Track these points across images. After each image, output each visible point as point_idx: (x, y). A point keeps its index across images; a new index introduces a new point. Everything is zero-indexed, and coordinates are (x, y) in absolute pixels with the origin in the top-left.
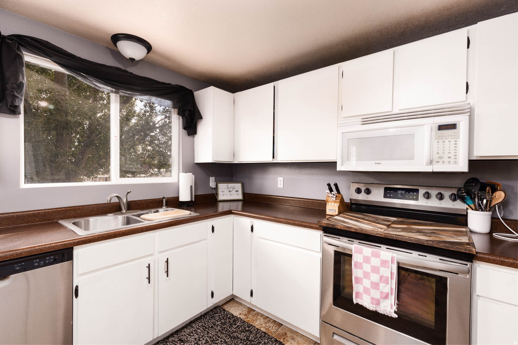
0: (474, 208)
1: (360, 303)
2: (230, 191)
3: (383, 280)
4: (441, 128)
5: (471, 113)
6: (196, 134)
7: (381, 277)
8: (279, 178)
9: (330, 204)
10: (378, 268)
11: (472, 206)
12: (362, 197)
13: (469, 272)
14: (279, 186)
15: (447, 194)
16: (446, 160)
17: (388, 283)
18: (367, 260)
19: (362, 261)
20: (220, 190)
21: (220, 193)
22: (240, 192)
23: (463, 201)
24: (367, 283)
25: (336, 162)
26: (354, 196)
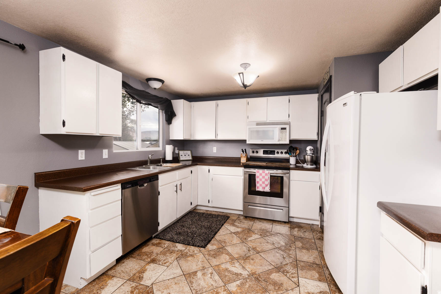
0: (291, 156)
1: (259, 190)
2: (185, 155)
3: (266, 180)
4: (282, 129)
5: (289, 124)
6: (171, 124)
7: (265, 179)
8: (214, 148)
9: (242, 158)
10: (264, 176)
11: (291, 155)
12: (255, 155)
13: (289, 173)
14: (214, 152)
15: (284, 151)
16: (283, 139)
17: (267, 181)
18: (261, 174)
19: (259, 175)
20: (180, 155)
21: (180, 156)
22: (190, 156)
23: (288, 154)
24: (261, 182)
25: (246, 140)
26: (251, 154)
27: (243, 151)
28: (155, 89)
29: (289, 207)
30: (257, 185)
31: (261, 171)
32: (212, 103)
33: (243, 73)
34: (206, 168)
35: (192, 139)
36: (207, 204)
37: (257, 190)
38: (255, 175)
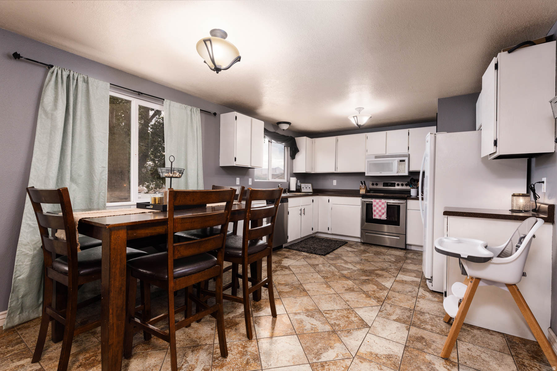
2: (306, 188)
4: (401, 161)
5: (409, 156)
6: (295, 159)
7: (382, 208)
8: (334, 181)
9: (361, 190)
10: (381, 205)
11: (412, 187)
12: (375, 187)
13: (407, 203)
14: (334, 184)
15: (404, 183)
16: (402, 171)
17: (384, 210)
18: (377, 203)
19: (376, 205)
20: (302, 187)
21: (302, 189)
22: (311, 188)
23: (409, 186)
24: (377, 211)
25: (365, 173)
26: (371, 187)
27: (362, 184)
28: (284, 130)
29: (406, 235)
30: (374, 213)
31: (378, 201)
32: (332, 139)
33: (356, 116)
34: (326, 198)
35: (313, 172)
36: (327, 231)
37: (374, 218)
38: (372, 204)
